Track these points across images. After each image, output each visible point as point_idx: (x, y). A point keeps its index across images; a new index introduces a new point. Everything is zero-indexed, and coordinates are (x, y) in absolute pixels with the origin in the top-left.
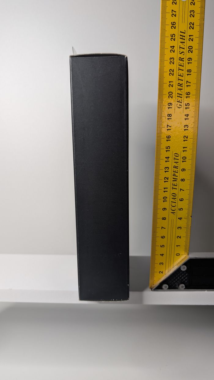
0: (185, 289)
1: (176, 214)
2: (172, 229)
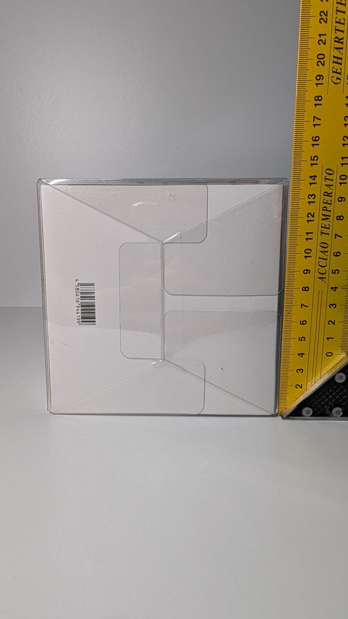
0: (341, 416)
2: (319, 307)
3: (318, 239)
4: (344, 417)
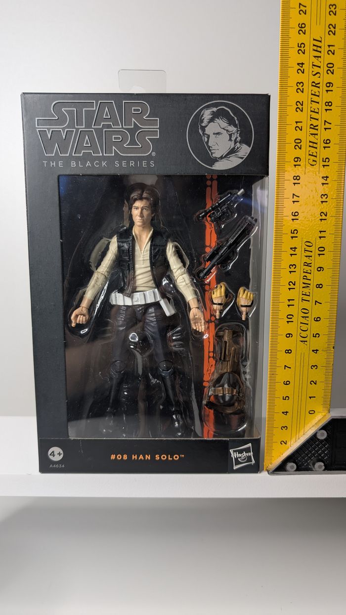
0: (324, 470)
1: (307, 343)
2: (302, 369)
3: (299, 305)
4: (326, 471)
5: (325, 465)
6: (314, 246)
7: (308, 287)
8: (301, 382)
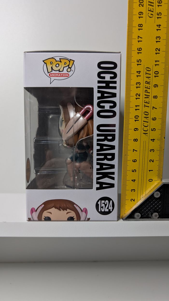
0: (158, 218)
1: (148, 135)
2: (144, 151)
3: (143, 109)
4: (160, 219)
5: (159, 215)
6: (152, 71)
7: (148, 97)
8: (144, 160)
